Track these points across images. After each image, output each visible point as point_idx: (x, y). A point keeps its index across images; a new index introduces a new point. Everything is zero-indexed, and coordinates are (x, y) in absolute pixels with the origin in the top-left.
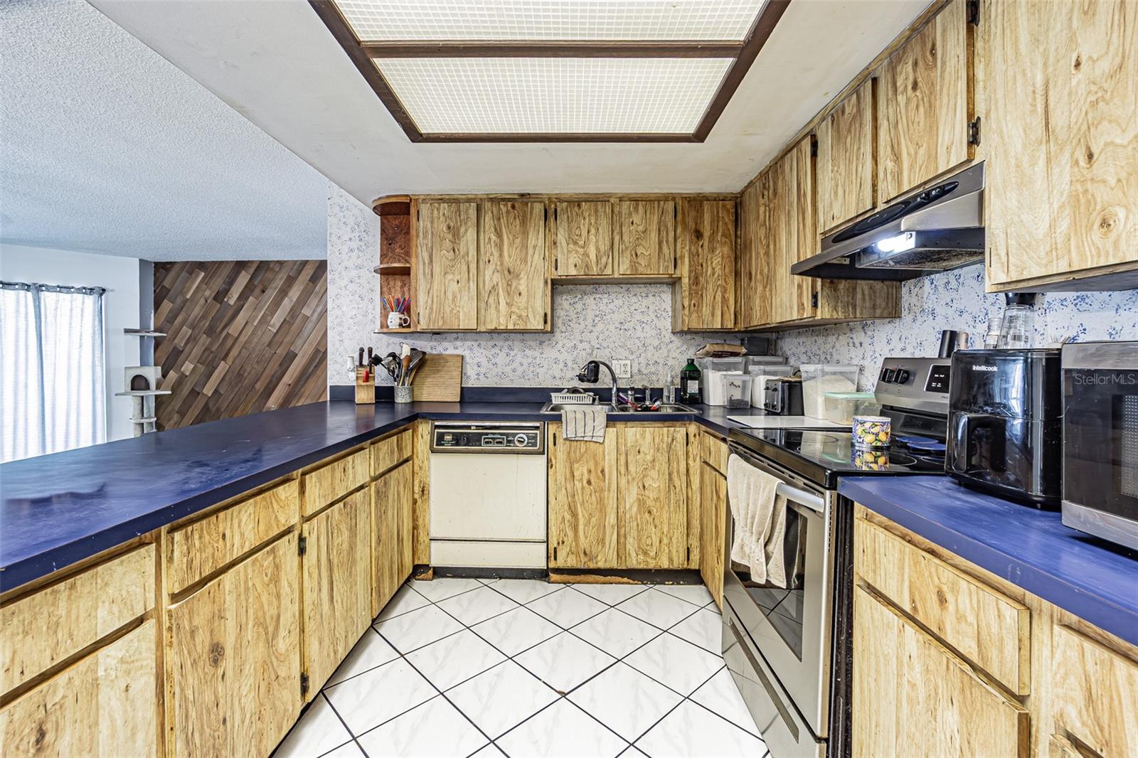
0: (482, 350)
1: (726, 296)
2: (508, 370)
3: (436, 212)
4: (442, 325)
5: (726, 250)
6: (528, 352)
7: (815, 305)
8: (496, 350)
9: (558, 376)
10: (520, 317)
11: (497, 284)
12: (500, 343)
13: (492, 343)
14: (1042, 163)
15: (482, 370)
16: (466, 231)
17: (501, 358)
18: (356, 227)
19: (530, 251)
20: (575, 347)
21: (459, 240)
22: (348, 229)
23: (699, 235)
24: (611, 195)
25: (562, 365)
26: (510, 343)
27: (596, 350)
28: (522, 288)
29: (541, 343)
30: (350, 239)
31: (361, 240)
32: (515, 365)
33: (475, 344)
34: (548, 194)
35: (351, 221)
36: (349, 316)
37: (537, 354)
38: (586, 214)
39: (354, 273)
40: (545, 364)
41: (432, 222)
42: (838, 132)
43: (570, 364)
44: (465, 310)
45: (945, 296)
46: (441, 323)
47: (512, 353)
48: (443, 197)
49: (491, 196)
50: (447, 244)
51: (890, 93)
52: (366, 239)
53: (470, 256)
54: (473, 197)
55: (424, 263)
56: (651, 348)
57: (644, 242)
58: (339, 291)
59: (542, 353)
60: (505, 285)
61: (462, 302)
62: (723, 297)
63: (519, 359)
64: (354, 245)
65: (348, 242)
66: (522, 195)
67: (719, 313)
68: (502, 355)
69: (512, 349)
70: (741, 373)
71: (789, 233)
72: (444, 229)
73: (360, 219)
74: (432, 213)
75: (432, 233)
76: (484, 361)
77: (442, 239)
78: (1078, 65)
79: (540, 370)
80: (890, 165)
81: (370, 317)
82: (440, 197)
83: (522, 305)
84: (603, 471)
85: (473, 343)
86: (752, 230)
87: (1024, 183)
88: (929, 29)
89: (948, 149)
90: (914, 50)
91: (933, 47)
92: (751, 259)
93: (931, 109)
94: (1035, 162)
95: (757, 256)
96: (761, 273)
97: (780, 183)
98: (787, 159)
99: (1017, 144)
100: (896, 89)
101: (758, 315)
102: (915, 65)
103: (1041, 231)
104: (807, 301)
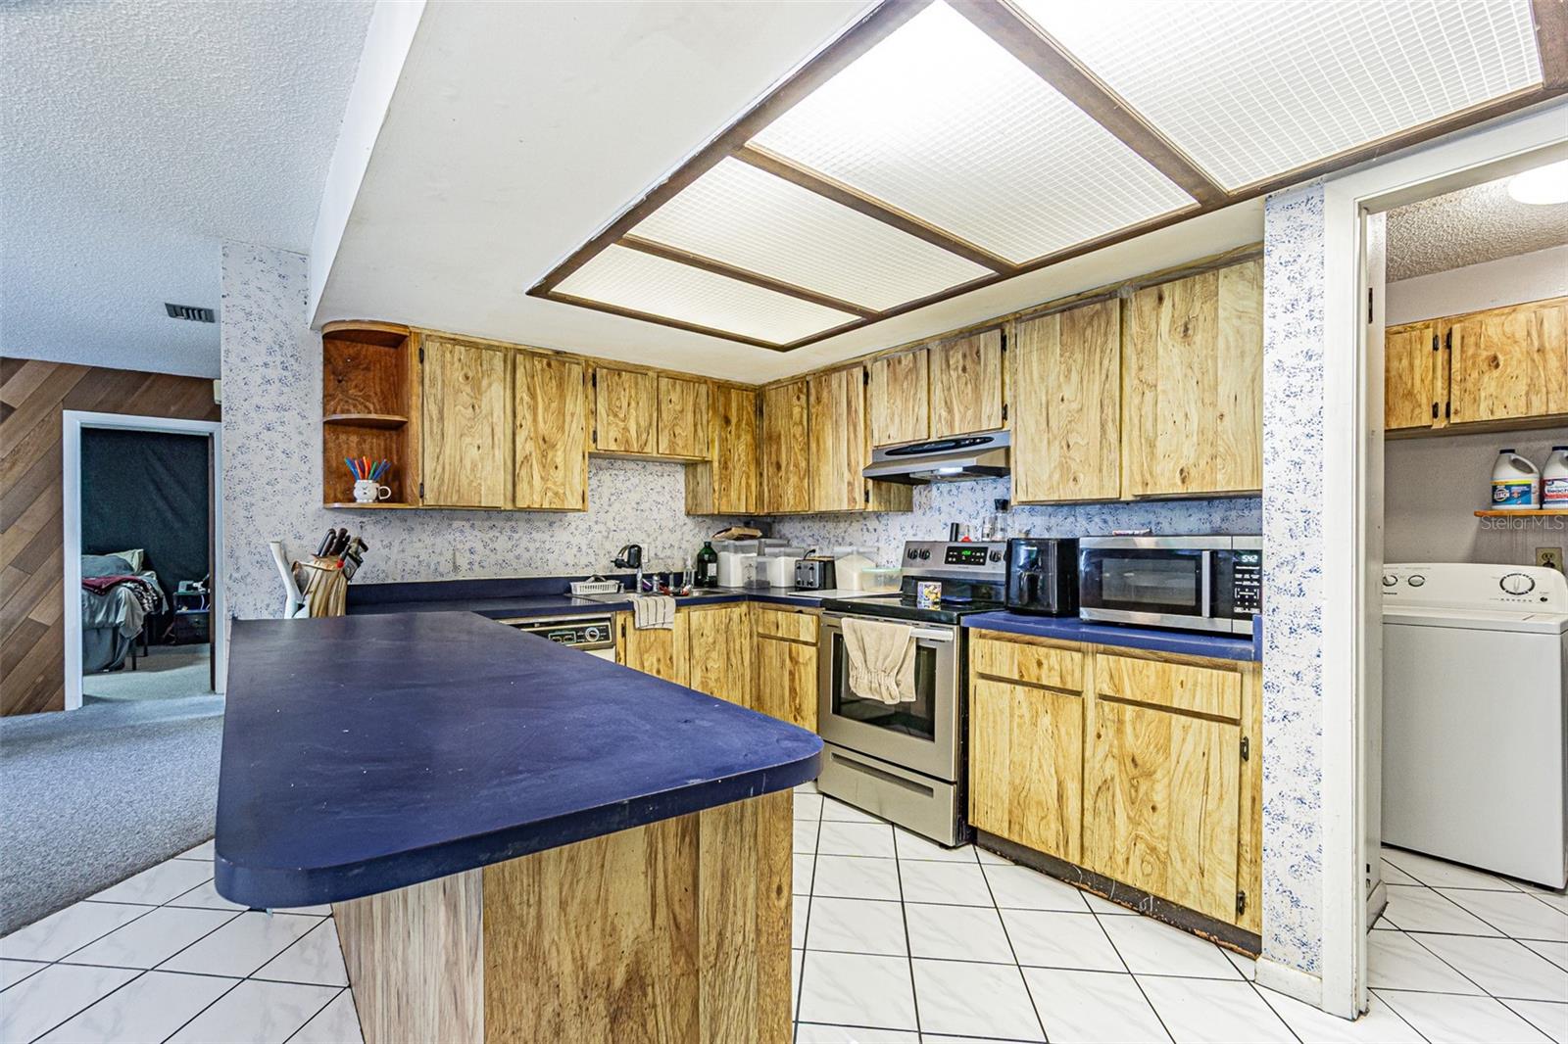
0: (476, 533)
1: (750, 481)
2: (510, 556)
3: (448, 355)
4: (457, 501)
5: (749, 437)
6: (535, 534)
7: (867, 500)
8: (491, 534)
9: (571, 563)
10: (556, 494)
11: (531, 455)
12: (500, 524)
13: (488, 524)
14: (1045, 442)
15: (477, 558)
16: (490, 385)
17: (502, 543)
18: (277, 348)
19: (568, 418)
20: (590, 529)
21: (481, 394)
22: (263, 348)
23: (727, 421)
24: (649, 368)
25: (575, 549)
26: (513, 523)
27: (612, 533)
28: (559, 460)
29: (551, 524)
30: (266, 364)
31: (285, 368)
32: (518, 551)
33: (467, 525)
34: (585, 356)
35: (268, 338)
36: (264, 480)
37: (546, 536)
38: (627, 386)
39: (272, 416)
40: (556, 548)
41: (443, 367)
42: (895, 374)
43: (584, 548)
44: (489, 482)
45: (949, 500)
46: (455, 498)
47: (516, 536)
48: (457, 337)
49: (520, 347)
50: (464, 398)
51: (944, 367)
52: (294, 367)
53: (495, 415)
54: (497, 344)
55: (431, 420)
56: (666, 530)
57: (680, 423)
58: (244, 440)
59: (552, 536)
60: (539, 456)
61: (484, 473)
62: (747, 483)
63: (524, 543)
64: (273, 373)
65: (262, 370)
66: (558, 353)
67: (743, 497)
68: (503, 538)
69: (515, 532)
70: (755, 555)
71: (837, 438)
72: (460, 379)
73: (283, 336)
74: (443, 356)
75: (443, 381)
76: (479, 546)
77: (458, 391)
78: (1062, 400)
79: (549, 557)
80: (944, 414)
81: (304, 483)
82: (452, 336)
83: (559, 480)
84: (671, 659)
85: (464, 523)
86: (781, 425)
87: (1035, 450)
88: (974, 338)
89: (989, 418)
90: (963, 346)
91: (978, 352)
92: (779, 450)
93: (976, 388)
94: (1041, 441)
95: (790, 449)
96: (796, 466)
97: (825, 394)
98: (835, 377)
99: (1032, 428)
100: (948, 366)
101: (792, 502)
102: (964, 356)
103: (1045, 477)
104: (860, 497)
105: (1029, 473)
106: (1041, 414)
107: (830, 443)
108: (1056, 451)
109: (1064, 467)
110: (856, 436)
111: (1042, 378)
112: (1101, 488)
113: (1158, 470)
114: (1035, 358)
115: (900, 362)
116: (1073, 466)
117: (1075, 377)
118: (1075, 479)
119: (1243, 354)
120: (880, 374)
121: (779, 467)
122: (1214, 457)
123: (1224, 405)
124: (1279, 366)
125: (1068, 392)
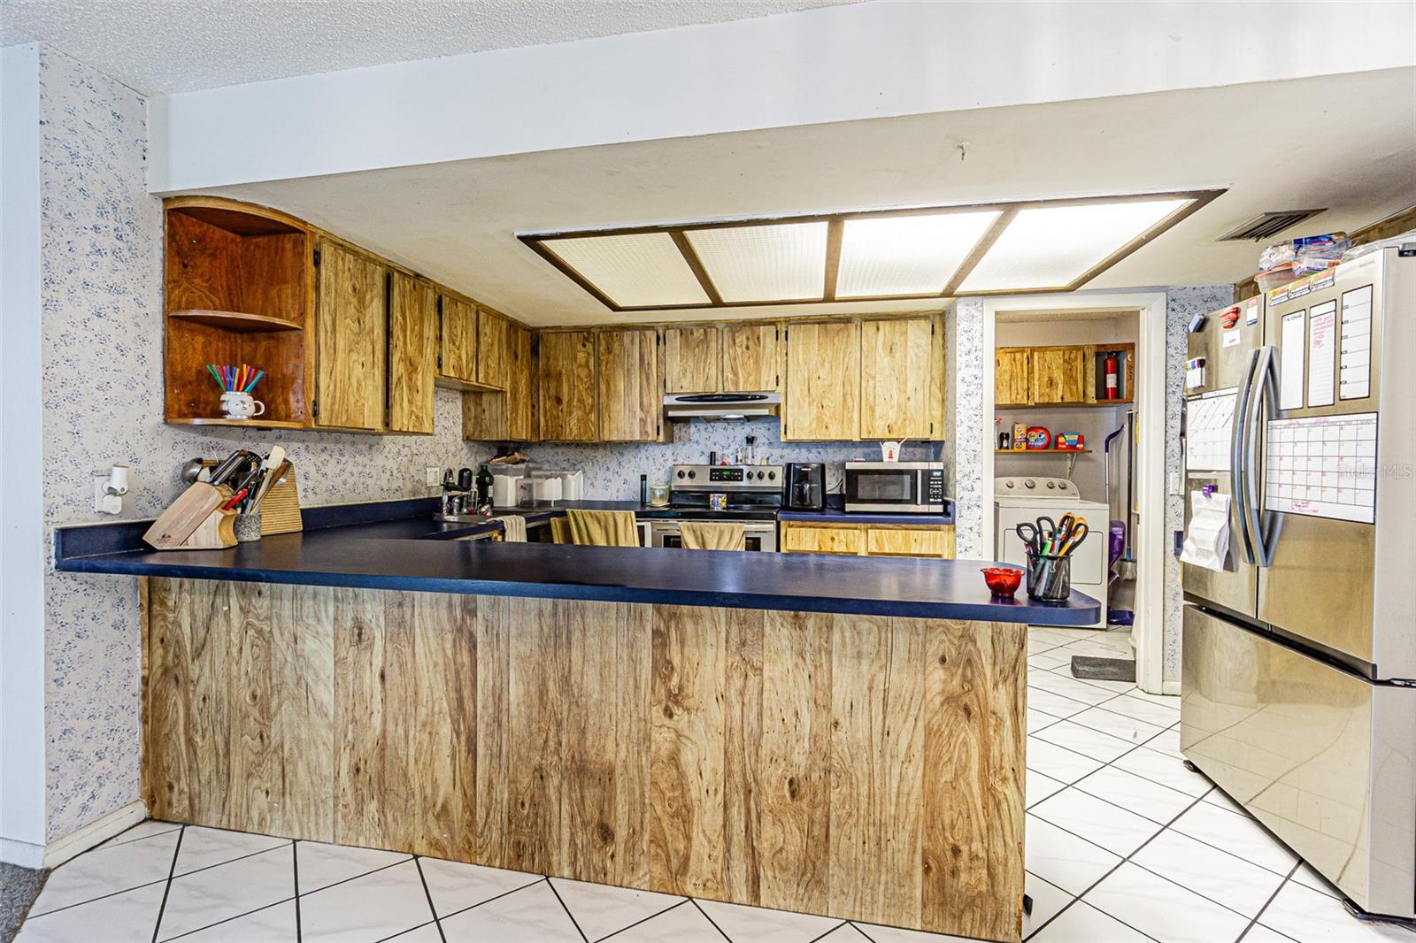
0: (310, 456)
1: (528, 411)
2: (339, 481)
3: (340, 262)
4: (346, 422)
5: (527, 372)
6: (359, 459)
7: (658, 434)
8: (325, 456)
9: (385, 488)
10: (418, 417)
11: (402, 377)
12: (330, 446)
13: (321, 446)
14: (807, 403)
15: (311, 484)
16: (371, 301)
17: (332, 468)
18: (109, 209)
19: (425, 341)
20: (399, 453)
21: (365, 309)
22: (92, 206)
23: (516, 357)
24: (471, 301)
25: (389, 473)
26: (341, 446)
27: (415, 457)
28: (419, 384)
29: (371, 447)
30: (96, 228)
31: (120, 238)
32: (346, 476)
33: (302, 446)
34: (435, 283)
35: (99, 192)
36: (94, 383)
37: (366, 460)
38: (461, 315)
39: (104, 298)
40: (374, 473)
41: (336, 275)
42: (687, 341)
43: (395, 472)
44: (370, 402)
45: (705, 435)
46: (344, 419)
47: (343, 460)
48: (344, 243)
49: (390, 264)
50: (352, 311)
51: (731, 343)
52: (129, 239)
53: (375, 333)
54: (373, 256)
55: (326, 331)
56: (450, 455)
57: (491, 355)
58: (69, 327)
59: (371, 460)
60: (407, 379)
61: (367, 393)
62: (526, 413)
63: (350, 467)
64: (107, 242)
65: (91, 233)
66: (418, 276)
67: (525, 426)
68: (333, 462)
69: (342, 455)
70: (522, 477)
71: (629, 383)
72: (350, 290)
73: (117, 195)
74: (336, 262)
75: (336, 290)
76: (312, 470)
77: (348, 303)
78: (819, 378)
79: (370, 481)
80: (730, 376)
81: (140, 390)
82: (341, 242)
83: (419, 404)
85: (300, 445)
86: (562, 364)
87: (800, 407)
88: (756, 328)
89: (767, 383)
90: (747, 331)
91: (758, 338)
92: (559, 386)
93: (757, 362)
94: (804, 402)
95: (572, 387)
96: (581, 401)
97: (616, 346)
98: (627, 336)
99: (798, 394)
100: (735, 343)
101: (575, 431)
102: (748, 339)
103: (807, 424)
104: (651, 429)
105: (796, 422)
106: (804, 385)
107: (621, 386)
108: (814, 409)
109: (819, 419)
110: (648, 383)
111: (805, 363)
112: (843, 433)
113: (876, 424)
114: (800, 349)
115: (692, 333)
116: (826, 419)
117: (827, 365)
118: (826, 427)
119: (919, 367)
120: (674, 340)
121: (559, 401)
122: (905, 420)
123: (910, 392)
124: (963, 380)
125: (823, 374)
